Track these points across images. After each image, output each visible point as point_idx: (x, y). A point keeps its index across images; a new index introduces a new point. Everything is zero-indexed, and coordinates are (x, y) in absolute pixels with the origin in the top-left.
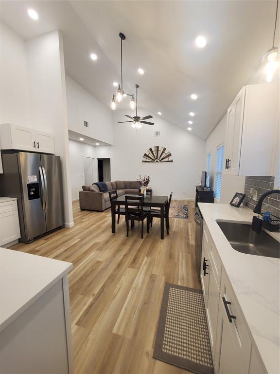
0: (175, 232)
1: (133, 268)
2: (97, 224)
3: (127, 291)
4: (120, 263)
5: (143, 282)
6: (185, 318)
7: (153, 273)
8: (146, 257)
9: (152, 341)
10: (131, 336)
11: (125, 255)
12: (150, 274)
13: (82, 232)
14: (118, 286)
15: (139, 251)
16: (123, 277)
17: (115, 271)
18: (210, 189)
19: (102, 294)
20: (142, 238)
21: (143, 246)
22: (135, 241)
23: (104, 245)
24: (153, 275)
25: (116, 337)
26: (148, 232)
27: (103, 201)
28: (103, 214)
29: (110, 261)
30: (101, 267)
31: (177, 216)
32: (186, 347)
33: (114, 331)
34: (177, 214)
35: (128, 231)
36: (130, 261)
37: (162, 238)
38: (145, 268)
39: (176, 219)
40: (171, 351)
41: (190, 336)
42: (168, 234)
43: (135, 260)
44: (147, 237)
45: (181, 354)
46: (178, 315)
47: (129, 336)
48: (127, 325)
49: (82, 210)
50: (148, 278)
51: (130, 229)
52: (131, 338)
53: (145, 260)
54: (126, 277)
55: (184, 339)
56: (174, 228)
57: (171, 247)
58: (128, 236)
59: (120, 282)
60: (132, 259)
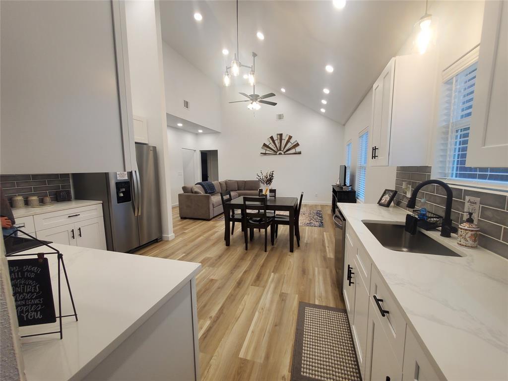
0: (307, 243)
1: (258, 286)
2: (205, 236)
3: (253, 312)
4: (239, 281)
5: (272, 302)
6: (326, 340)
7: (283, 291)
8: (272, 274)
9: (288, 364)
10: (263, 359)
11: (245, 272)
12: (279, 293)
13: (186, 245)
14: (241, 307)
15: (263, 266)
16: (246, 297)
17: (235, 289)
18: (352, 189)
19: (222, 316)
20: (266, 251)
21: (267, 260)
22: (257, 256)
23: (216, 260)
24: (283, 293)
25: (244, 361)
26: (273, 244)
27: (211, 206)
28: (211, 223)
29: (227, 278)
30: (217, 285)
31: (309, 224)
32: (330, 370)
33: (241, 355)
34: (309, 222)
35: (246, 242)
36: (253, 279)
37: (292, 251)
38: (272, 286)
39: (307, 228)
40: (312, 374)
41: (333, 358)
42: (299, 246)
43: (258, 277)
44: (272, 250)
45: (324, 377)
46: (317, 337)
47: (260, 360)
48: (256, 349)
49: (183, 218)
50: (277, 297)
51: (249, 240)
52: (262, 362)
53: (271, 278)
54: (249, 296)
55: (326, 362)
56: (306, 239)
57: (304, 261)
58: (246, 249)
59: (243, 302)
60: (255, 276)
